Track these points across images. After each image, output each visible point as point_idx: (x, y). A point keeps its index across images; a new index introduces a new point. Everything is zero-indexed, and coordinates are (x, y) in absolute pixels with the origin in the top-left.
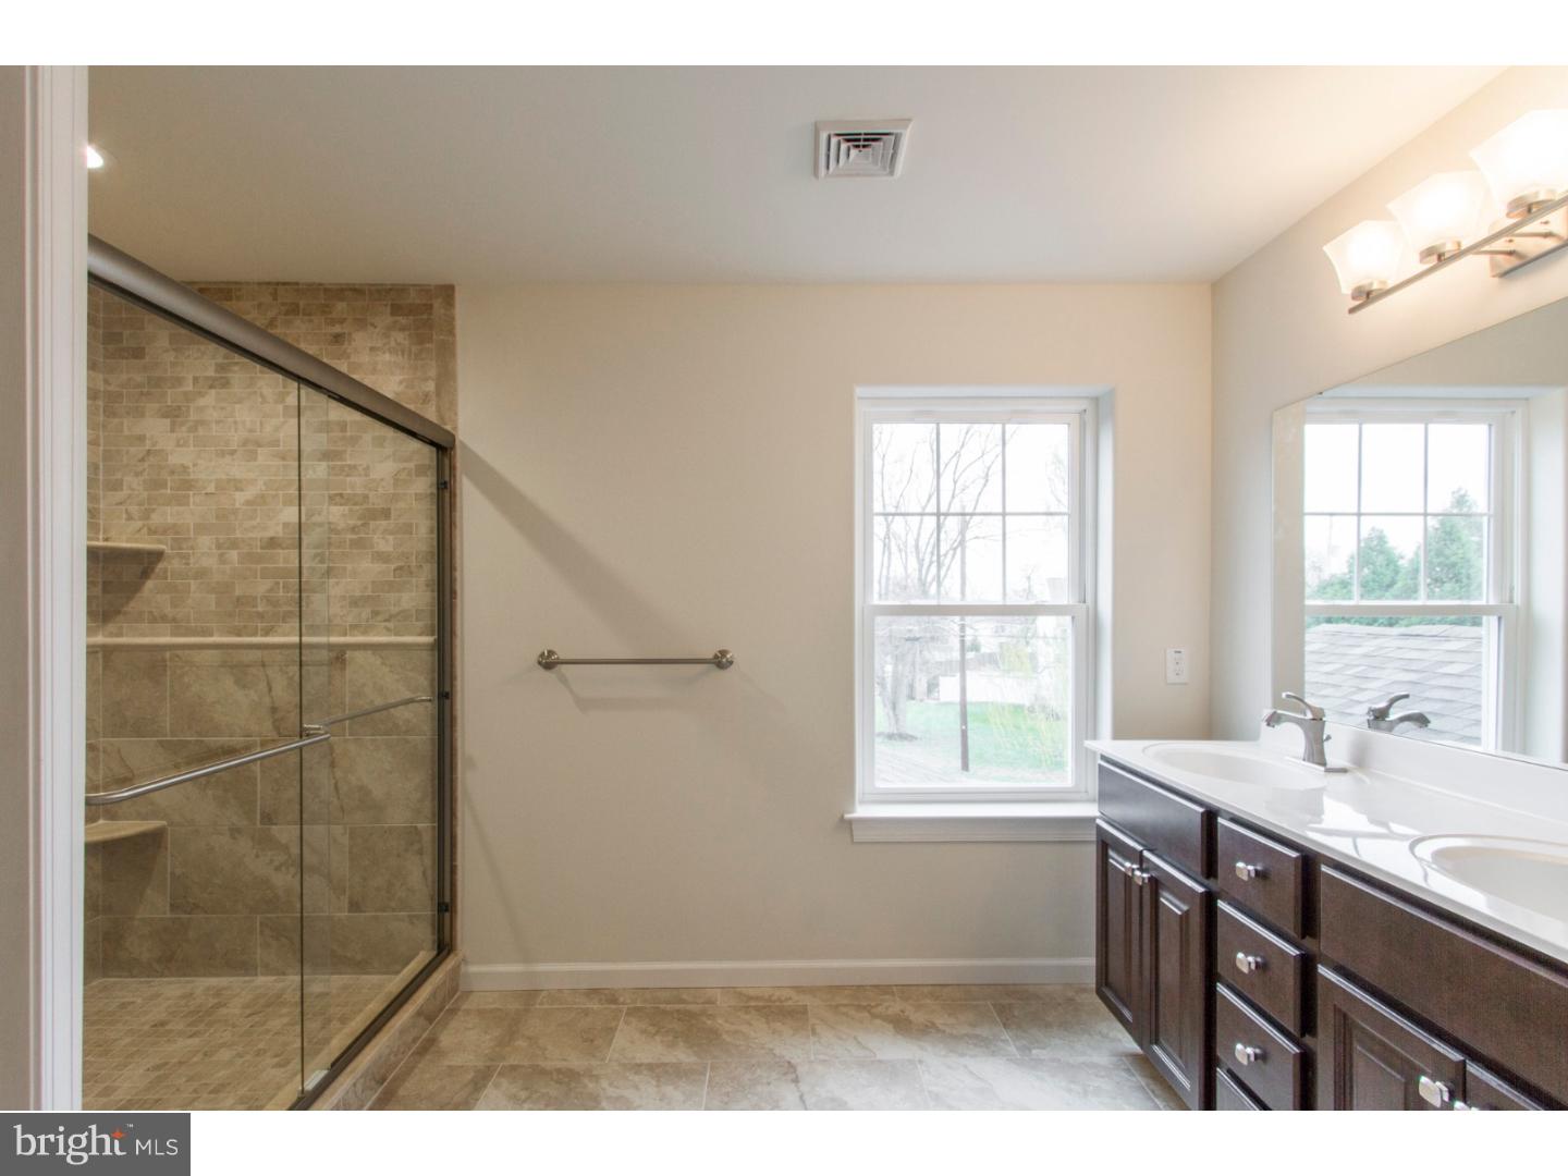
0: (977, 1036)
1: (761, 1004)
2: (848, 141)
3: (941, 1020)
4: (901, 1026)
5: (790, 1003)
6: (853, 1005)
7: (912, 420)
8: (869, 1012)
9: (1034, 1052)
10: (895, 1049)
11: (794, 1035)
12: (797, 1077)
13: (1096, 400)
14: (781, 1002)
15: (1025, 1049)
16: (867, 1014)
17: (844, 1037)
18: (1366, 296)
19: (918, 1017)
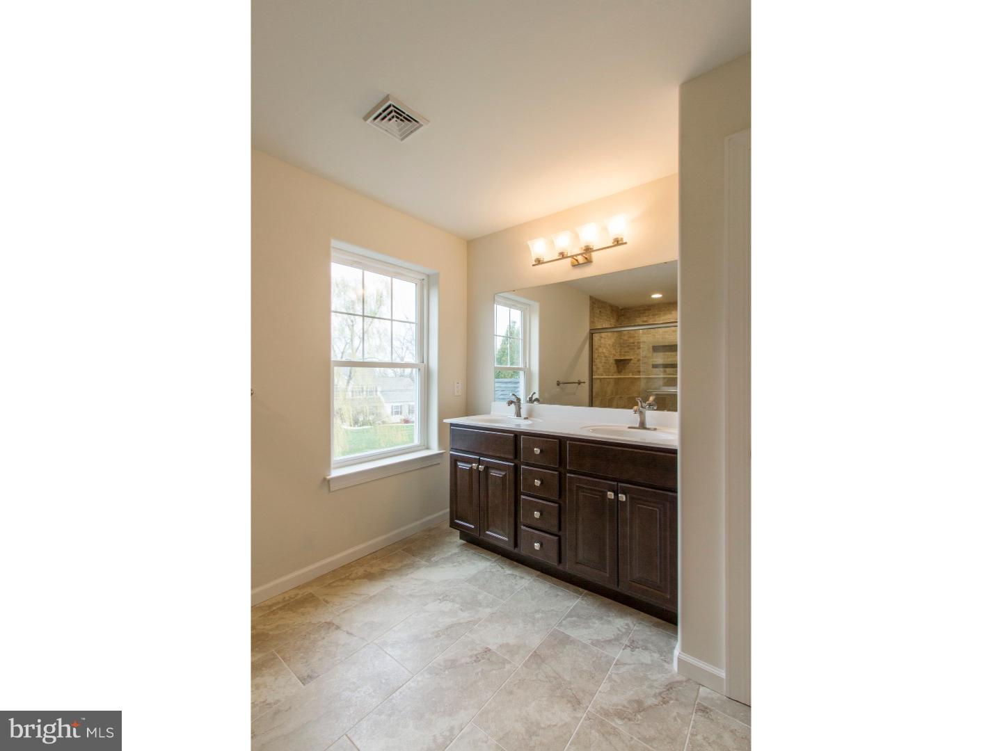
0: (405, 565)
1: (280, 606)
2: (395, 112)
3: (386, 566)
4: (370, 577)
5: (299, 597)
6: (337, 581)
7: (351, 265)
8: (349, 579)
9: (432, 559)
10: (376, 588)
11: (316, 609)
12: (337, 626)
13: (428, 276)
14: (292, 598)
15: (429, 560)
16: (348, 581)
17: (345, 596)
18: (539, 262)
19: (375, 570)
